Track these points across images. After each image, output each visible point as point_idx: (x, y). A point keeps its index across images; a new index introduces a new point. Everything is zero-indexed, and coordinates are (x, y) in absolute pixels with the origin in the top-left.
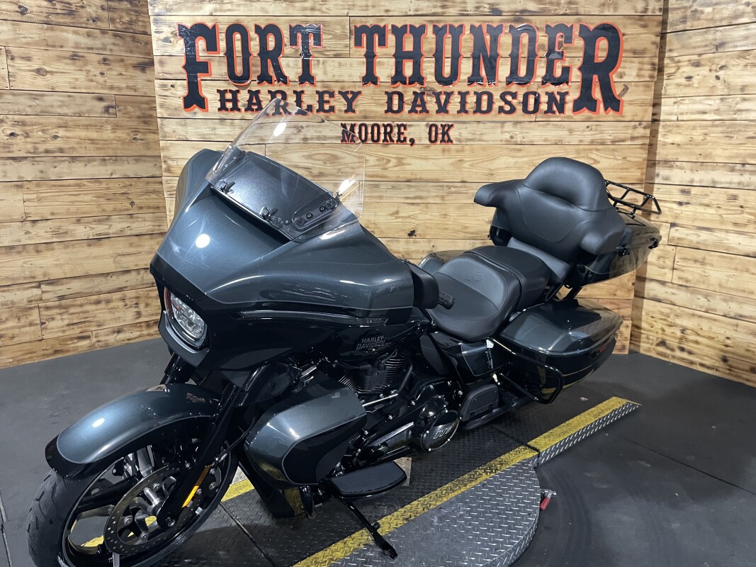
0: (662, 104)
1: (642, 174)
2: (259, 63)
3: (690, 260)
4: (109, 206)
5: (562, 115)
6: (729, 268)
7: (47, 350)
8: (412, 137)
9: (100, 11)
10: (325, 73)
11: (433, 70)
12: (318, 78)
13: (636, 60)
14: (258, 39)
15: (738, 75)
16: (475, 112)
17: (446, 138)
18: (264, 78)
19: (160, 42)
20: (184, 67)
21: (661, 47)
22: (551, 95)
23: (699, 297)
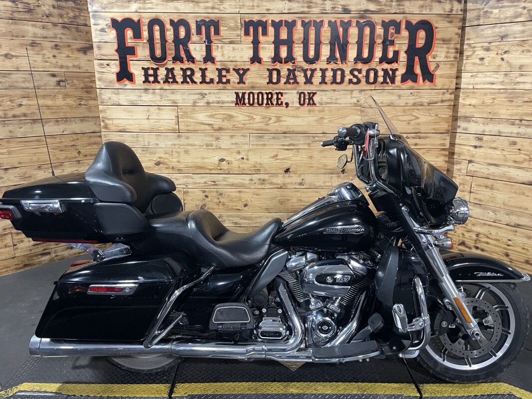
0: (462, 77)
1: (449, 126)
2: (173, 47)
3: (483, 186)
4: (62, 156)
5: (394, 85)
6: (511, 192)
7: (18, 264)
8: (287, 101)
9: (52, 9)
10: (223, 55)
11: (302, 53)
12: (217, 59)
13: (445, 46)
14: (172, 30)
15: (517, 58)
16: (332, 83)
17: (311, 102)
18: (177, 59)
19: (97, 32)
20: (116, 51)
21: (462, 37)
22: (385, 71)
23: (489, 212)
